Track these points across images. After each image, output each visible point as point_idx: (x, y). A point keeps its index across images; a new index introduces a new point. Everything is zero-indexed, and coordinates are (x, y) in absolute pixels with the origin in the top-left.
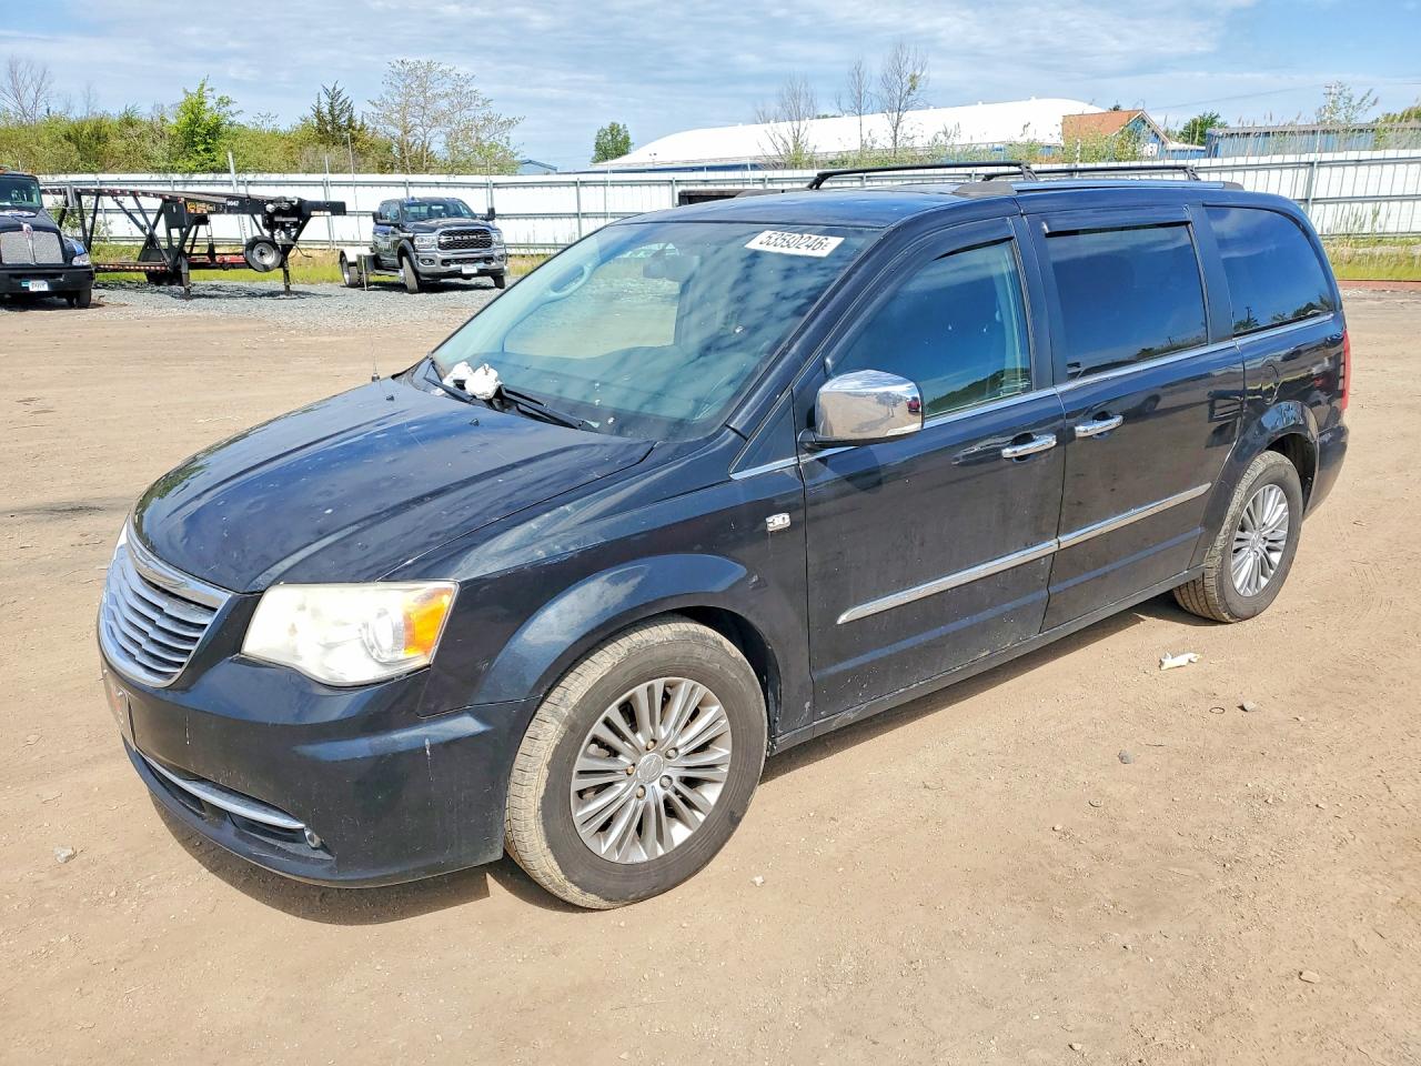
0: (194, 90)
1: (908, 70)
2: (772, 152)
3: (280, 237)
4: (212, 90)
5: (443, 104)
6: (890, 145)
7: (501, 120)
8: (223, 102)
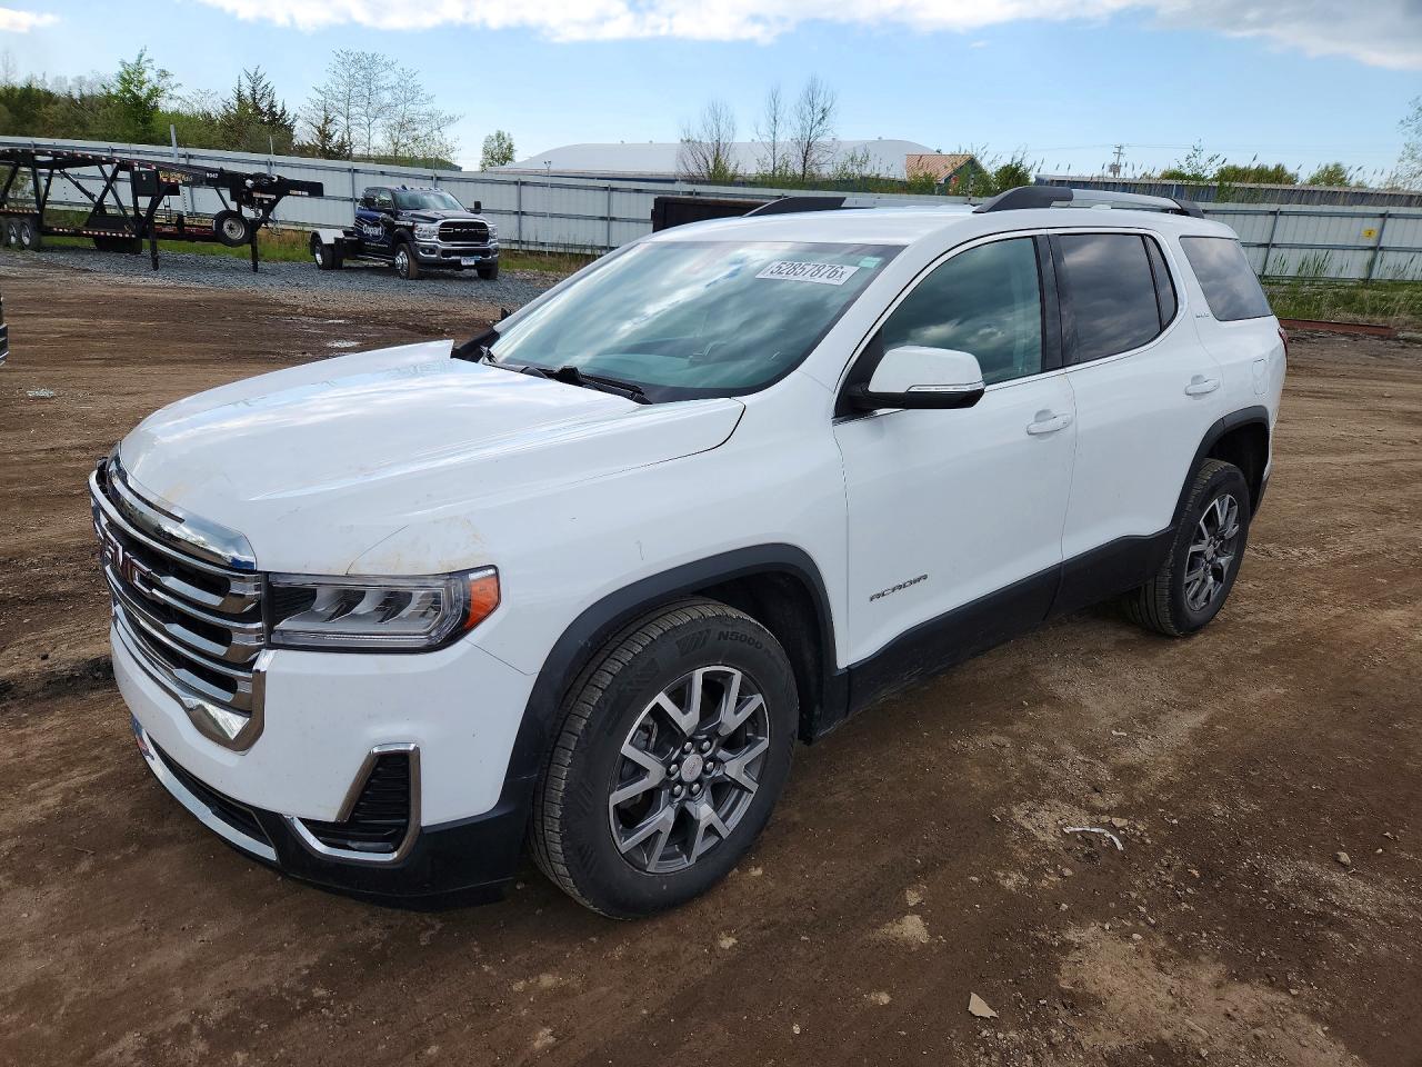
0: (132, 60)
1: (820, 102)
2: (694, 170)
3: (248, 213)
4: (149, 61)
5: (387, 97)
6: (799, 171)
7: (443, 116)
8: (164, 74)
